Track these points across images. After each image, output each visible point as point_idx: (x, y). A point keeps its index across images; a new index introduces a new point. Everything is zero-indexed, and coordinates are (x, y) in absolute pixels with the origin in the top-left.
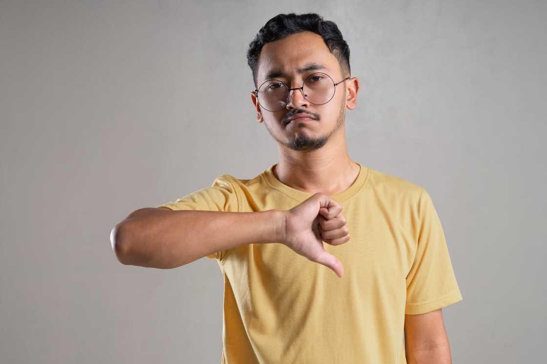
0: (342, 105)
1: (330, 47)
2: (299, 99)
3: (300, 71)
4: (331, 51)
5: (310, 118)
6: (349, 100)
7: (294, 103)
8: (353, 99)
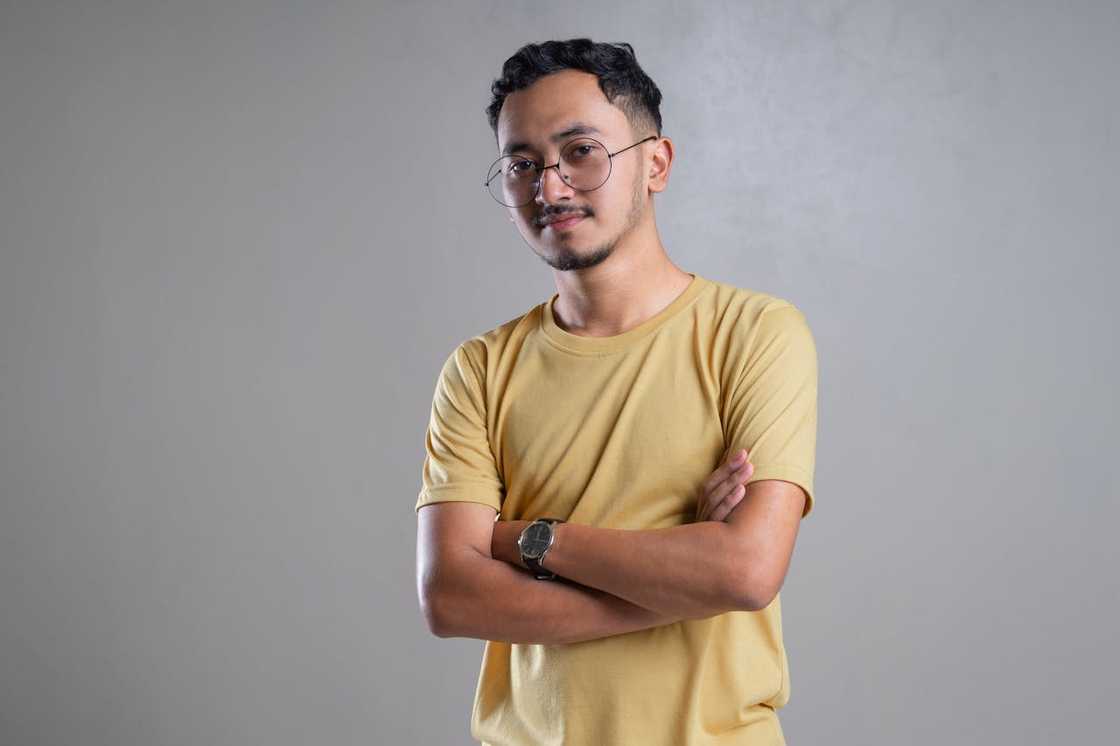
0: (635, 189)
1: (609, 94)
2: (556, 186)
3: (555, 139)
4: (610, 101)
5: (578, 216)
6: (653, 177)
7: (546, 195)
8: (663, 174)
